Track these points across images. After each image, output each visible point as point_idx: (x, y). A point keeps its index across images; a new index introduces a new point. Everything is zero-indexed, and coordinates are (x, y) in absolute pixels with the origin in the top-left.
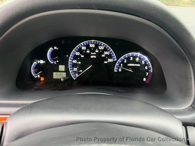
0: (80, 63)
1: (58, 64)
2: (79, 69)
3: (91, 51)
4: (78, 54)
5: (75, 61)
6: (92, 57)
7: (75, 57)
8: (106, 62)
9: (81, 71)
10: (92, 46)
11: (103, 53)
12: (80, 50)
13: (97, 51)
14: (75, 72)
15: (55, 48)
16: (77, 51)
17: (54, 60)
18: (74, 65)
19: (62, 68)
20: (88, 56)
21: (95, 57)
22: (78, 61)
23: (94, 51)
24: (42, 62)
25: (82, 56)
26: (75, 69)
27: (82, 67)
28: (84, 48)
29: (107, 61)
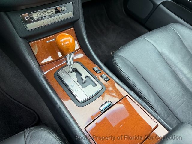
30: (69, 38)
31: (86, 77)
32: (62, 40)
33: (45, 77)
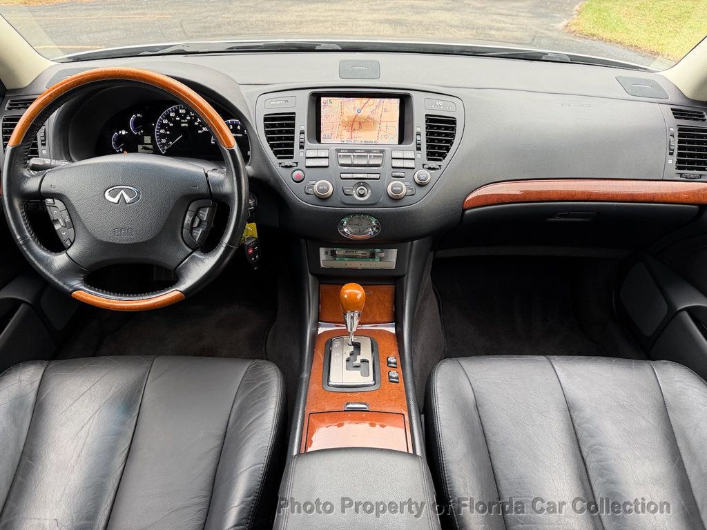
0: (168, 133)
1: (143, 135)
2: (168, 141)
3: (181, 118)
4: (165, 121)
5: (162, 131)
6: (182, 125)
7: (163, 126)
8: (200, 132)
9: (171, 143)
10: (182, 111)
11: (196, 120)
12: (168, 117)
13: (188, 118)
14: (163, 145)
15: (138, 115)
16: (165, 119)
17: (138, 130)
18: (162, 136)
19: (147, 139)
20: (177, 124)
21: (187, 125)
22: (166, 131)
23: (185, 118)
24: (124, 132)
25: (171, 125)
26: (164, 141)
27: (170, 138)
28: (172, 114)
29: (202, 130)
30: (357, 291)
31: (363, 361)
32: (347, 291)
33: (315, 336)
